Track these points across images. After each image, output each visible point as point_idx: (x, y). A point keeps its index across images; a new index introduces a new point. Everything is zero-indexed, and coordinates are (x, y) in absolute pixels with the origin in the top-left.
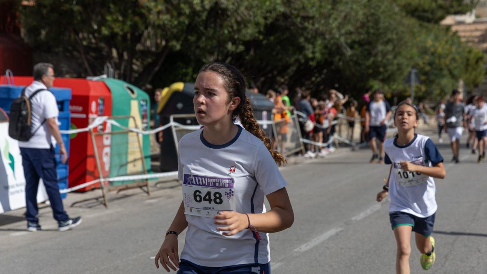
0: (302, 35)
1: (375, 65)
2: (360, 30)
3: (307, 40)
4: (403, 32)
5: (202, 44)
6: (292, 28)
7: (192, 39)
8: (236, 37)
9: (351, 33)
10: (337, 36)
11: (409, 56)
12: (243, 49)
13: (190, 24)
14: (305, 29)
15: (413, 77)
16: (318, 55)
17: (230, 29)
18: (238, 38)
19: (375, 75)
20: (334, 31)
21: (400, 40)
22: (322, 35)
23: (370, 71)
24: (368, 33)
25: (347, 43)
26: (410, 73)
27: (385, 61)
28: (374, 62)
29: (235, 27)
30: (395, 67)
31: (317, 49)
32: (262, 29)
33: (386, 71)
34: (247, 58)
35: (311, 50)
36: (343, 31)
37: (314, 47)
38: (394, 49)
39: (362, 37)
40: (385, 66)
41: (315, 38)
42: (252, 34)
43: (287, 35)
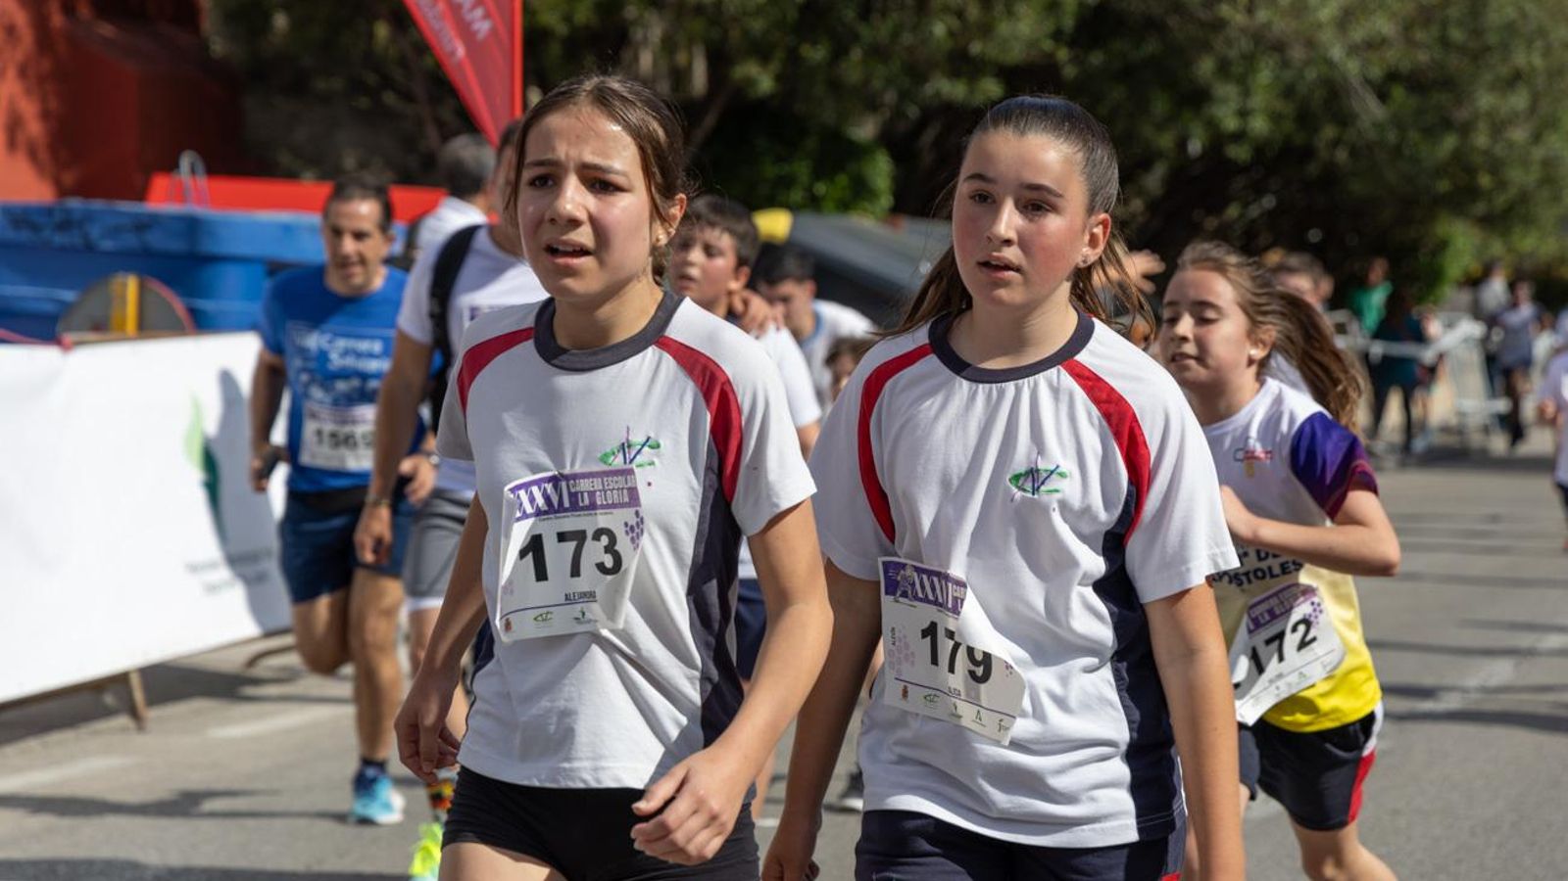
0: (1206, 47)
1: (1462, 164)
2: (1420, 35)
3: (1224, 69)
5: (853, 68)
6: (1172, 21)
7: (816, 53)
8: (976, 48)
9: (1382, 43)
14: (1218, 25)
16: (1259, 125)
17: (955, 23)
18: (981, 54)
19: (1461, 198)
21: (1558, 72)
22: (1279, 47)
23: (1443, 186)
25: (1368, 81)
27: (1499, 150)
28: (1458, 153)
29: (974, 12)
30: (1536, 173)
31: (1258, 101)
33: (1502, 185)
35: (1233, 105)
36: (1358, 34)
37: (1246, 93)
38: (1533, 108)
39: (1423, 57)
40: (1496, 167)
41: (1250, 60)
42: (1032, 44)
43: (1151, 47)
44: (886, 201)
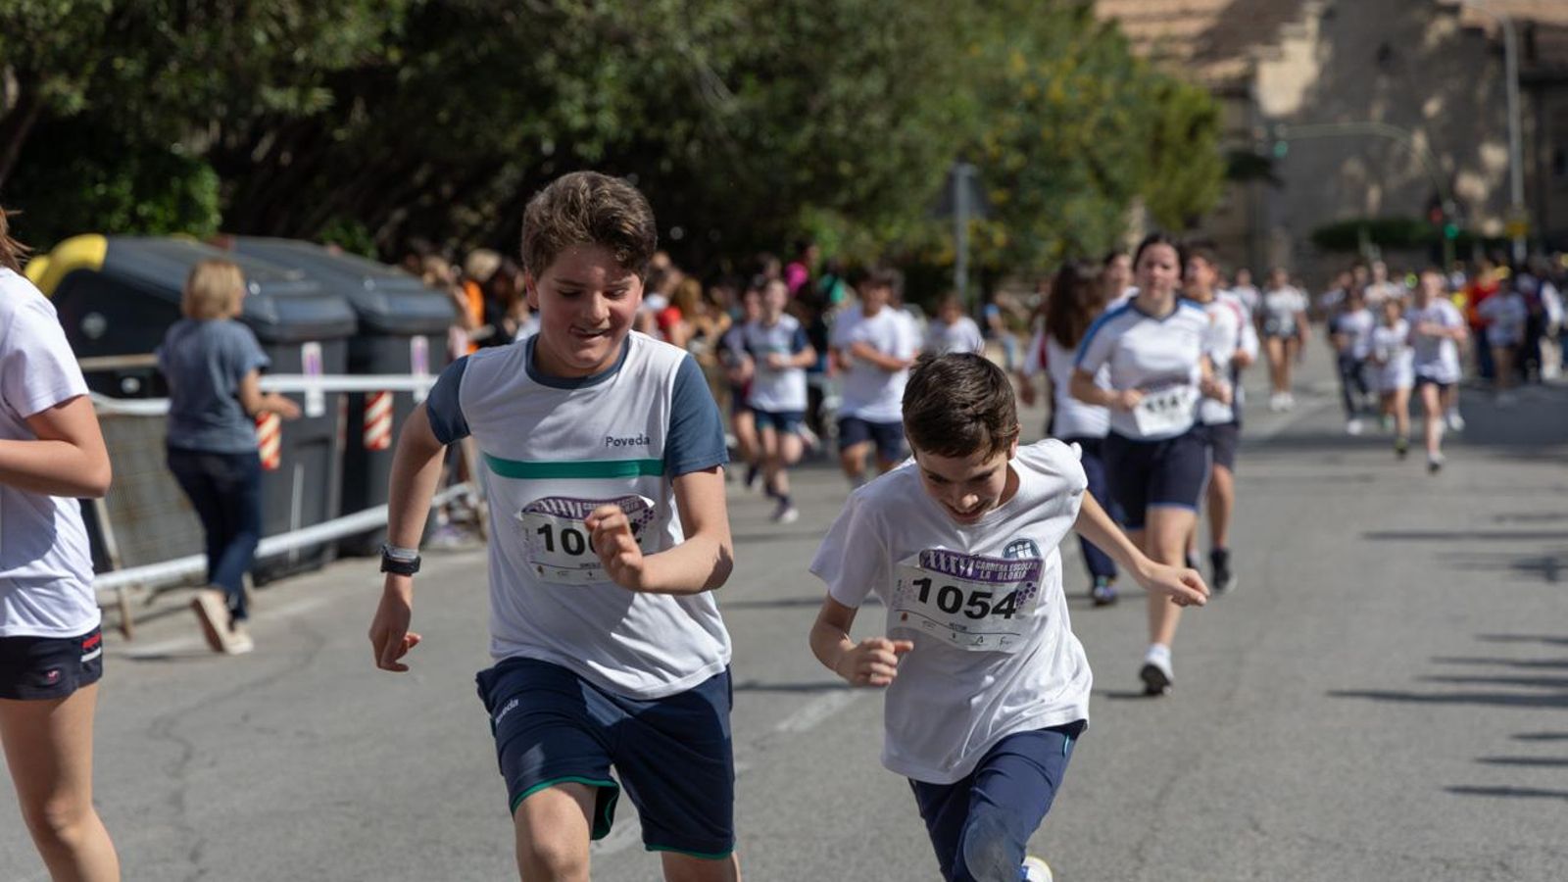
0: (548, 43)
1: (822, 154)
2: (766, 21)
3: (566, 62)
4: (922, 25)
5: (169, 85)
6: (509, 17)
7: (128, 67)
8: (300, 55)
9: (729, 31)
10: (681, 45)
11: (944, 116)
12: (328, 103)
13: (118, 13)
14: (558, 20)
15: (963, 193)
16: (608, 120)
17: (275, 28)
18: (307, 60)
19: (823, 189)
20: (669, 25)
21: (912, 53)
22: (624, 40)
23: (804, 176)
24: (794, 29)
25: (717, 71)
26: (951, 179)
27: (857, 136)
28: (816, 141)
29: (295, 20)
30: (897, 158)
31: (604, 96)
32: (397, 27)
33: (863, 172)
34: (340, 134)
35: (580, 100)
36: (702, 26)
37: (593, 90)
38: (889, 90)
39: (773, 43)
40: (858, 155)
41: (594, 54)
42: (360, 46)
43: (490, 44)
44: (215, 219)
